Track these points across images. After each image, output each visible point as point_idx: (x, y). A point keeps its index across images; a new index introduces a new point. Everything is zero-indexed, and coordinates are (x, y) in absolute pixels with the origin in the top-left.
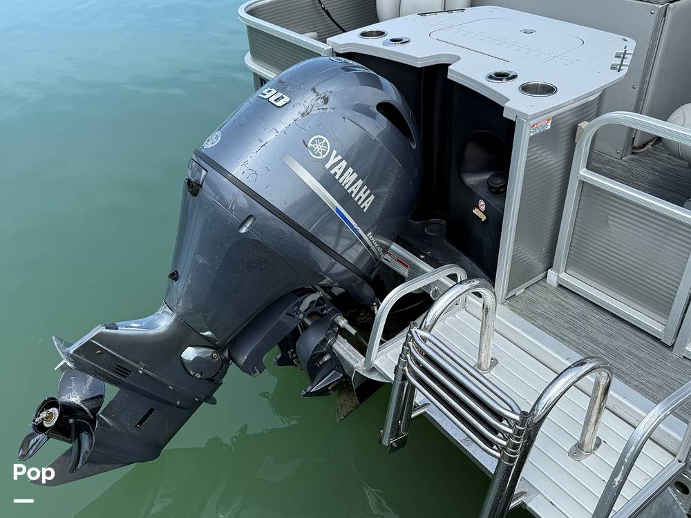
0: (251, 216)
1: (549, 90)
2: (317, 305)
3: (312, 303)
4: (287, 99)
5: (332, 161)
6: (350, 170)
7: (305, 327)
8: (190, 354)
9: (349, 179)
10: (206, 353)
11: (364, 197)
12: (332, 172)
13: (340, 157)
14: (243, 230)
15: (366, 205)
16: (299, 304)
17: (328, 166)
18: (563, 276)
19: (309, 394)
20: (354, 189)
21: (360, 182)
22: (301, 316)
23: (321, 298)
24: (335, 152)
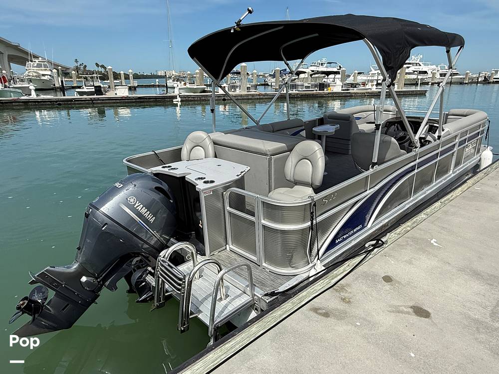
0: (106, 224)
1: (212, 182)
2: (140, 262)
3: (137, 261)
4: (122, 185)
5: (137, 205)
6: (144, 208)
7: (135, 271)
8: (84, 279)
9: (144, 210)
10: (91, 280)
11: (151, 217)
12: (137, 208)
13: (140, 204)
14: (103, 229)
15: (152, 221)
16: (131, 261)
17: (135, 206)
18: (231, 246)
19: (138, 302)
20: (146, 215)
21: (149, 212)
22: (133, 267)
23: (141, 259)
24: (138, 202)
